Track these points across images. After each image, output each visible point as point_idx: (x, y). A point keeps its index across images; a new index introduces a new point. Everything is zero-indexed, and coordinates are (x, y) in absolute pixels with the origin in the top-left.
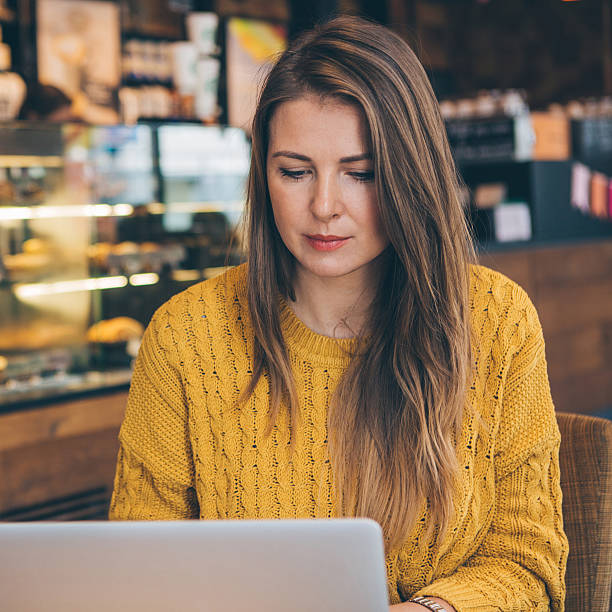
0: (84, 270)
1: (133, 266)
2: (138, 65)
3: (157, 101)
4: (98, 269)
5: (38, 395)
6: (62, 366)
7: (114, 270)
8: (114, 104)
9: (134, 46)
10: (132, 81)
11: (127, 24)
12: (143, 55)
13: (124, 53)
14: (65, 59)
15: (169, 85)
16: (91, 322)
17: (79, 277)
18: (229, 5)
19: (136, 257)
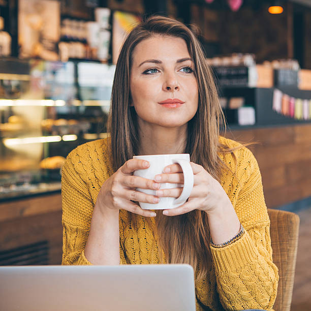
0: (40, 133)
1: (64, 131)
2: (68, 31)
3: (78, 50)
4: (47, 132)
5: (14, 195)
6: (27, 180)
7: (54, 133)
8: (56, 50)
9: (67, 22)
10: (66, 39)
11: (64, 11)
12: (71, 27)
13: (62, 25)
14: (32, 26)
15: (84, 42)
16: (43, 158)
17: (36, 136)
18: (115, 5)
19: (65, 127)
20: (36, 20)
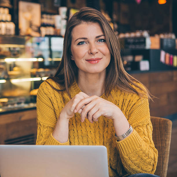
0: (29, 76)
1: (43, 75)
2: (45, 21)
3: (51, 31)
4: (33, 75)
5: (16, 109)
6: (23, 101)
7: (37, 76)
8: (39, 31)
9: (45, 16)
10: (44, 25)
11: (43, 10)
12: (47, 18)
13: (42, 17)
14: (26, 19)
15: (53, 26)
16: (31, 90)
17: (27, 77)
18: (70, 5)
19: (44, 72)
20: (28, 15)
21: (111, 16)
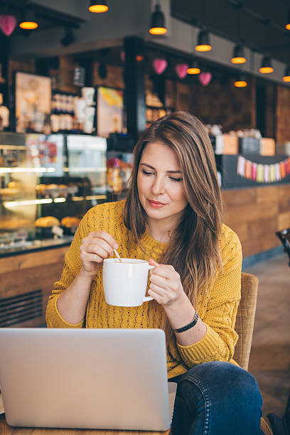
0: (34, 196)
1: (56, 194)
2: (59, 105)
3: (66, 122)
4: (40, 195)
5: (13, 251)
6: (24, 238)
7: (47, 196)
8: (47, 121)
9: (57, 97)
10: (56, 112)
11: (55, 87)
12: (61, 101)
13: (53, 99)
14: (27, 100)
15: (72, 114)
16: (37, 218)
17: (33, 199)
18: (98, 81)
19: (57, 190)
20: (31, 95)
21: (162, 99)
